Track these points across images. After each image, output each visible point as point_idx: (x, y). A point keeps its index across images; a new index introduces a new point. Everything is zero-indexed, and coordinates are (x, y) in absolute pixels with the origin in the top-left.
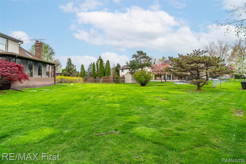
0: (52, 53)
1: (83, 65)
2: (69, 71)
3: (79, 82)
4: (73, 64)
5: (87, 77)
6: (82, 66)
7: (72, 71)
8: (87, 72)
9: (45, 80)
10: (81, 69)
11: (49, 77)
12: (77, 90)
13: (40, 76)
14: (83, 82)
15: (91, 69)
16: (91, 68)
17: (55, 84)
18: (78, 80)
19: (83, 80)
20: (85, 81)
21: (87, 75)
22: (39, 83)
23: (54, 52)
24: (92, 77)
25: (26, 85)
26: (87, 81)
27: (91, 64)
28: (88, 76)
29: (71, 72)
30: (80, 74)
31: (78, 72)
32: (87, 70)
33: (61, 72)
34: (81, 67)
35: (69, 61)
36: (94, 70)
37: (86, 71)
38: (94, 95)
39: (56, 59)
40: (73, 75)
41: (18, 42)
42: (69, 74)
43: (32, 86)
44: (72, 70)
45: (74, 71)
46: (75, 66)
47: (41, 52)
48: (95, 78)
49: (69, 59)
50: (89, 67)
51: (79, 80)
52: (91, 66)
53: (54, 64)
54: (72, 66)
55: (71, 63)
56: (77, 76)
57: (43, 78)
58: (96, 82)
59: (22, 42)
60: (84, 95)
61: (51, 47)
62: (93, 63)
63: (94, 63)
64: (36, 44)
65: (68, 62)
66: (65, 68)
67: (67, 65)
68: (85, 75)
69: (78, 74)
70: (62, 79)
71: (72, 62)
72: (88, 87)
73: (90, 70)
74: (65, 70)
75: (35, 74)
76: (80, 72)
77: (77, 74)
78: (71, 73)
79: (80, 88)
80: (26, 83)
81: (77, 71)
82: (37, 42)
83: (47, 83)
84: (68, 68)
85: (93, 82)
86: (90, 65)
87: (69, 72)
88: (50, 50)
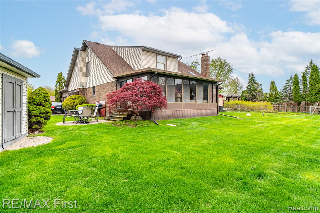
0: (230, 70)
1: (273, 81)
2: (251, 92)
3: (264, 110)
4: (257, 82)
5: (281, 102)
6: (273, 83)
7: (256, 93)
8: (283, 93)
9: (201, 106)
10: (271, 88)
11: (208, 102)
12: (244, 131)
13: (193, 101)
14: (273, 111)
15: (289, 88)
16: (289, 86)
17: (218, 113)
18: (263, 107)
19: (274, 106)
20: (279, 108)
21: (283, 97)
22: (191, 112)
23: (232, 68)
24: (293, 103)
25: (172, 114)
26: (281, 109)
27: (291, 78)
28: (285, 100)
29: (254, 94)
30: (268, 96)
31: (267, 94)
32: (283, 89)
33: (240, 95)
34: (270, 86)
35: (252, 78)
36: (297, 89)
37: (280, 91)
38: (284, 159)
39: (235, 77)
40: (258, 99)
41: (177, 58)
42: (252, 97)
43: (182, 115)
44: (256, 91)
45: (259, 92)
46: (261, 85)
47: (207, 68)
48: (299, 103)
49: (251, 75)
50: (286, 85)
51: (266, 107)
52: (290, 82)
53: (216, 82)
54: (256, 85)
55: (254, 81)
56: (264, 101)
57: (198, 104)
58: (300, 111)
59: (181, 57)
60: (252, 154)
61: (228, 62)
62: (293, 77)
63: (296, 75)
64: (202, 59)
65: (250, 80)
66: (246, 89)
67: (249, 84)
68: (277, 98)
69: (266, 96)
70: (238, 105)
71: (255, 79)
72: (278, 123)
73: (287, 89)
74: (245, 91)
75: (187, 98)
76: (269, 92)
77: (264, 96)
78: (254, 96)
79: (258, 124)
80: (172, 111)
81: (264, 92)
82: (203, 56)
83: (205, 111)
84: (250, 88)
85: (294, 111)
86: (288, 81)
87: (251, 94)
88: (228, 67)
